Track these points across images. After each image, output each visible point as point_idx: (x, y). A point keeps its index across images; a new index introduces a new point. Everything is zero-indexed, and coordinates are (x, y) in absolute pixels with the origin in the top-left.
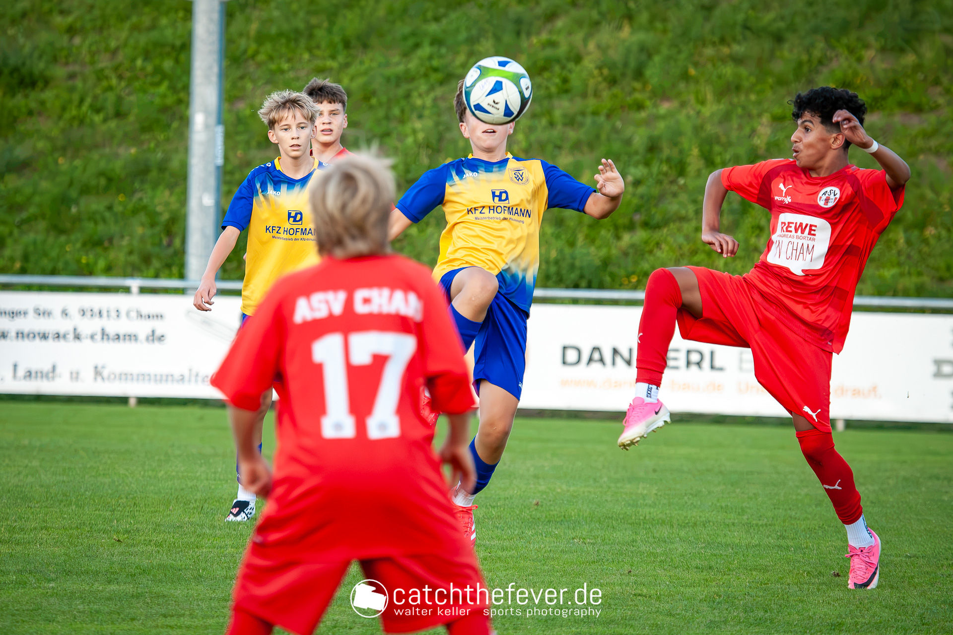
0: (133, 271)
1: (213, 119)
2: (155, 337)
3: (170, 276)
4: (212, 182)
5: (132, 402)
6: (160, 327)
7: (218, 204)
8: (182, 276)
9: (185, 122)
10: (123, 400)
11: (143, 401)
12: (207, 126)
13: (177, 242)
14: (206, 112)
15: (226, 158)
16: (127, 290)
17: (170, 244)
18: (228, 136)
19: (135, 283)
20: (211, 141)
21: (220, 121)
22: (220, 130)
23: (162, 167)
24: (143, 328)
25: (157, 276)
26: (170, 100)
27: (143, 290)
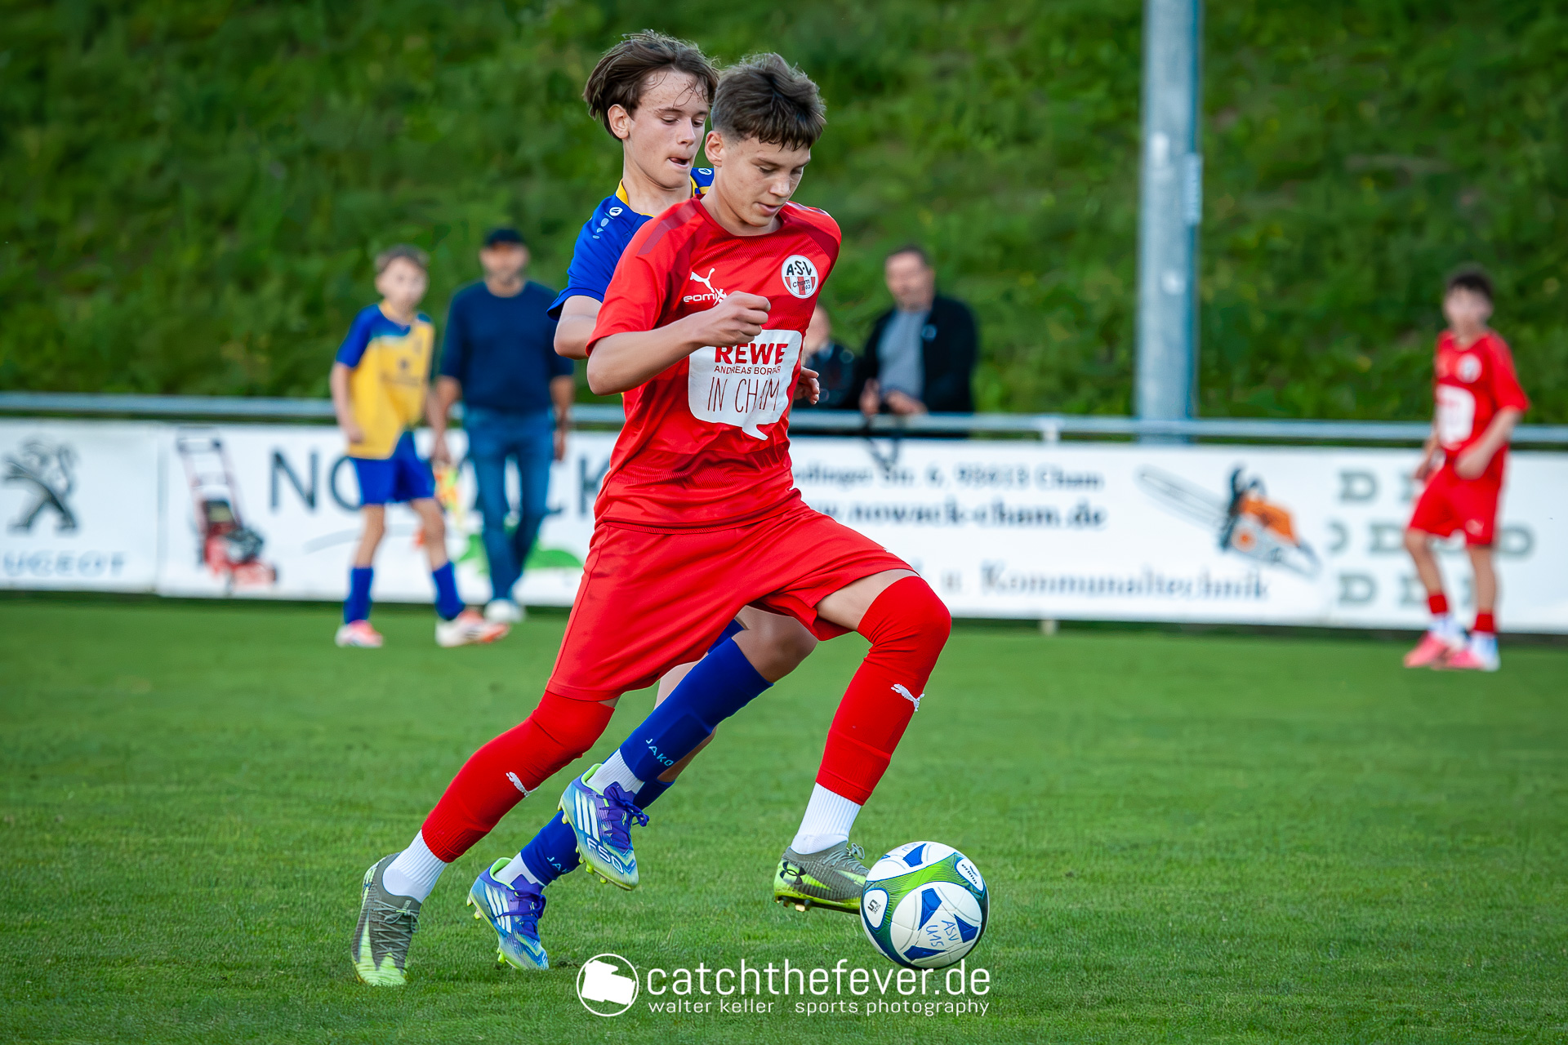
0: (1049, 403)
1: (1181, 146)
2: (1086, 517)
3: (1111, 412)
4: (1180, 252)
5: (1049, 628)
6: (1095, 499)
7: (1191, 289)
8: (1130, 411)
9: (1134, 148)
10: (1031, 624)
11: (1067, 625)
12: (1173, 158)
13: (1122, 354)
14: (1171, 133)
15: (1206, 209)
16: (1036, 437)
17: (1111, 357)
18: (1209, 175)
19: (1050, 425)
20: (1179, 183)
21: (1194, 147)
22: (1193, 166)
23: (1097, 227)
24: (1064, 501)
25: (1088, 411)
26: (1109, 112)
27: (1066, 437)
